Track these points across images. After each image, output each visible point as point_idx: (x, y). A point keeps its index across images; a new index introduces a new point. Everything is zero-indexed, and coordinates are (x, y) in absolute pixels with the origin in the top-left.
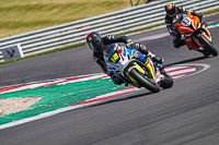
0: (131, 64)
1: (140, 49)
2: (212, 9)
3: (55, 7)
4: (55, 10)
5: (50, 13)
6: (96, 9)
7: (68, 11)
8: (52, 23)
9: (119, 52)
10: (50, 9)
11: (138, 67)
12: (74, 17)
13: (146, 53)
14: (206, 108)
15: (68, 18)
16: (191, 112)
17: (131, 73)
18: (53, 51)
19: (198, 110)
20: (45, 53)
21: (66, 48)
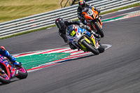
0: (82, 38)
1: (87, 29)
2: (112, 9)
3: (12, 8)
4: (12, 10)
5: (9, 12)
6: (38, 9)
7: (20, 11)
8: (11, 18)
9: (75, 30)
10: (9, 10)
11: (86, 39)
12: (24, 15)
13: (90, 31)
14: (109, 72)
15: (21, 15)
16: (99, 75)
17: (83, 43)
18: (11, 37)
19: (104, 74)
20: (6, 38)
21: (19, 35)
